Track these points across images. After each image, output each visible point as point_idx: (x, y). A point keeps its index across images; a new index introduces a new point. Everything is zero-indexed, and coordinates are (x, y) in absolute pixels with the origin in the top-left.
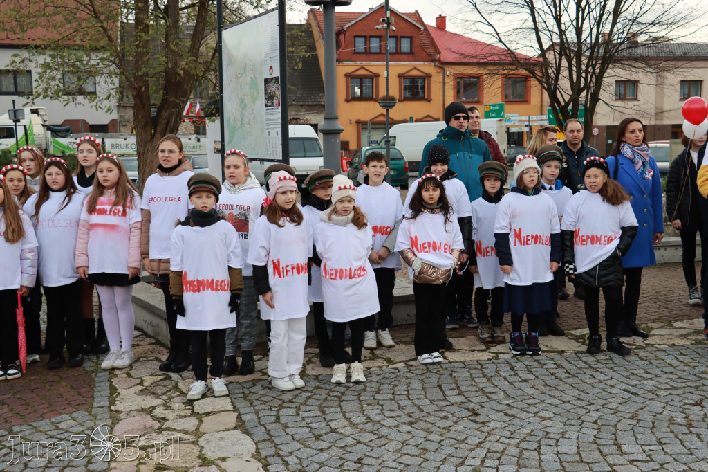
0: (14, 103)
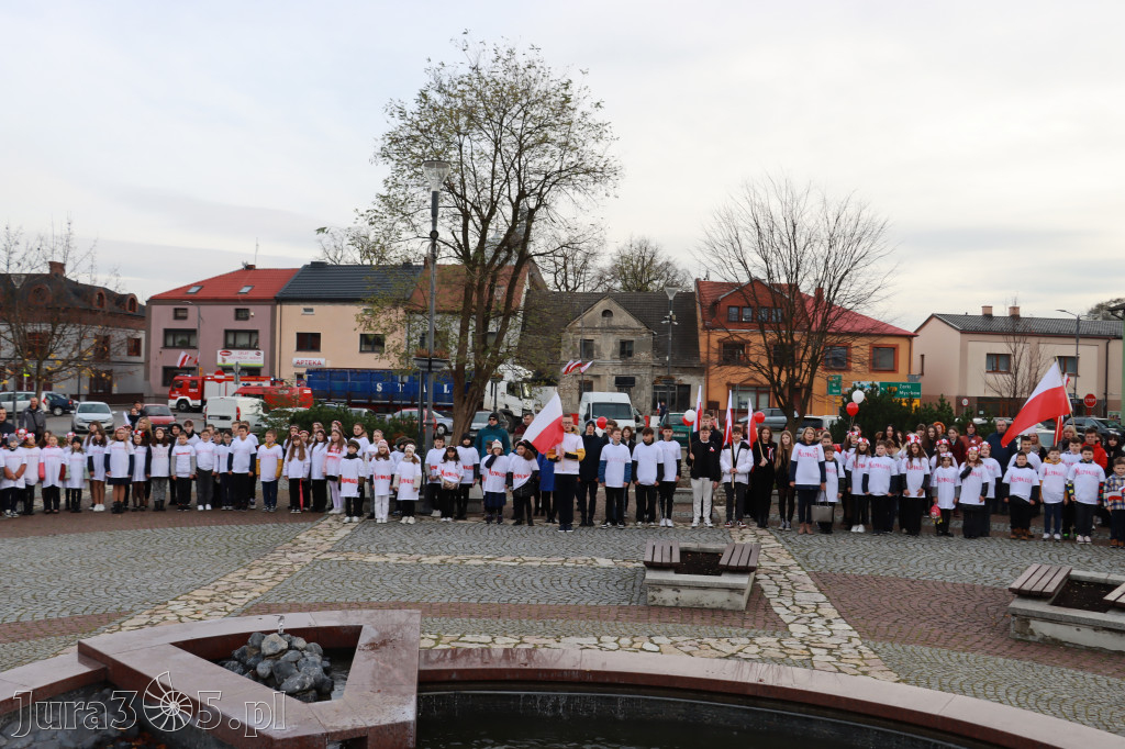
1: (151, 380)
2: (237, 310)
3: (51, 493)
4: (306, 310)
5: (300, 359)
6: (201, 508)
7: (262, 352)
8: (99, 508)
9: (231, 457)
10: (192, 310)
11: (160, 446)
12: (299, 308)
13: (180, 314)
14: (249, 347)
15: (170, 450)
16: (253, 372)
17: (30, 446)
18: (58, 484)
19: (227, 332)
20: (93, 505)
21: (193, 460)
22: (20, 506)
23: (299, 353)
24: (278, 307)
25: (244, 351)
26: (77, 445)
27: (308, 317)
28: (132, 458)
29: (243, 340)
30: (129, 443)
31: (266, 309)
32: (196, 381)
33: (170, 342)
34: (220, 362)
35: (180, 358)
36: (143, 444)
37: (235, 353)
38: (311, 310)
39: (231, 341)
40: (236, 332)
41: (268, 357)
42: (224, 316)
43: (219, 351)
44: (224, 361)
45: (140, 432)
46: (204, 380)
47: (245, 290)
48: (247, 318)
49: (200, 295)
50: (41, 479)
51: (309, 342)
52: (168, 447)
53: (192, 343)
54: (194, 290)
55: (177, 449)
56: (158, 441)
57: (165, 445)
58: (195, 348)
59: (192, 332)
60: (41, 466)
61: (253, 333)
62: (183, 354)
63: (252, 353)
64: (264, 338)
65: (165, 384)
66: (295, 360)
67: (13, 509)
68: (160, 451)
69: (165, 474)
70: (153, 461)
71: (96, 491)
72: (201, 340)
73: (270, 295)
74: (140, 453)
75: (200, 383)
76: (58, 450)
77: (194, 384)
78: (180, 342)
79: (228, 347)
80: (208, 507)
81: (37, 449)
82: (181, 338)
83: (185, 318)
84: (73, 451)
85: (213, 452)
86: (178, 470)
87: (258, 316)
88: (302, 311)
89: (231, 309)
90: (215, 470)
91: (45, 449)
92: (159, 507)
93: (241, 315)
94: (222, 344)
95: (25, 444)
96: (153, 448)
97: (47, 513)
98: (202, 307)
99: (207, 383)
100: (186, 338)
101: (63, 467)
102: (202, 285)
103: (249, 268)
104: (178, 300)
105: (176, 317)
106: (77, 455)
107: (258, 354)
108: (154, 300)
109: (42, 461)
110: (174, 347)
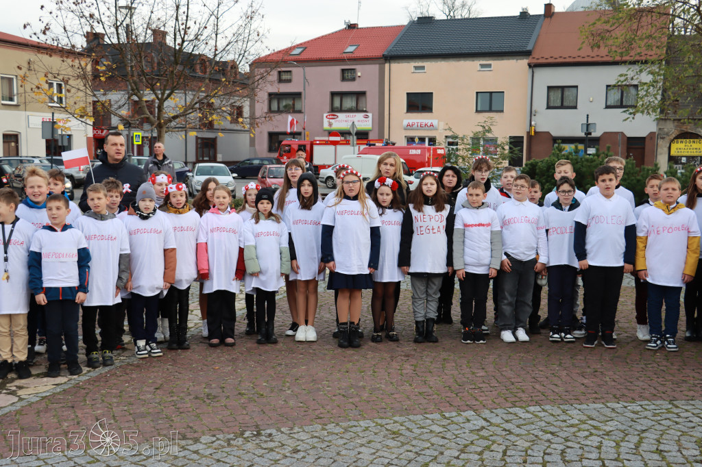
0: (588, 118)
1: (257, 147)
2: (343, 70)
3: (218, 305)
4: (416, 68)
5: (411, 122)
6: (507, 336)
7: (370, 115)
8: (306, 333)
9: (580, 231)
10: (297, 72)
11: (429, 210)
12: (408, 66)
13: (284, 77)
14: (357, 110)
15: (451, 219)
16: (362, 136)
17: (178, 211)
18: (233, 287)
19: (333, 94)
20: (294, 327)
21: (497, 239)
22: (163, 330)
23: (409, 114)
24: (387, 65)
25: (351, 114)
26: (265, 206)
27: (420, 75)
28: (375, 233)
29: (349, 103)
30: (370, 203)
31: (373, 69)
32: (305, 146)
33: (275, 106)
34: (326, 126)
35: (286, 122)
36: (394, 205)
37: (341, 116)
38: (423, 68)
39: (337, 103)
40: (342, 95)
41: (377, 121)
42: (331, 79)
43: (325, 115)
44: (330, 125)
45: (389, 181)
46: (312, 144)
47: (351, 49)
48: (353, 79)
49: (304, 57)
50: (203, 277)
51: (419, 103)
52: (445, 213)
53: (297, 107)
54: (297, 51)
55: (464, 216)
56: (427, 200)
57: (439, 209)
58: (300, 112)
59: (297, 95)
60: (201, 250)
61: (360, 95)
62: (290, 118)
63: (360, 116)
64: (371, 101)
65: (271, 150)
66: (405, 122)
67: (150, 338)
68: (429, 220)
69: (439, 267)
70: (416, 239)
71: (301, 300)
72: (307, 103)
73: (378, 53)
74: (391, 223)
75: (308, 148)
76: (231, 219)
77: (302, 148)
78: (285, 106)
79: (334, 110)
80: (522, 335)
81: (193, 214)
82: (287, 101)
83: (289, 81)
84: (257, 218)
85: (537, 222)
86: (468, 259)
87: (366, 76)
88: (413, 70)
89: (337, 69)
90: (542, 260)
91: (208, 215)
92: (425, 334)
93: (347, 75)
94: (328, 107)
95: (167, 204)
96: (414, 213)
97: (212, 346)
98: (307, 69)
99: (315, 148)
100: (290, 102)
101: (241, 251)
102: (304, 46)
103: (352, 27)
104: (281, 63)
105: (280, 81)
106: (266, 225)
107: (367, 117)
108: (258, 63)
109: (202, 240)
110: (279, 111)
